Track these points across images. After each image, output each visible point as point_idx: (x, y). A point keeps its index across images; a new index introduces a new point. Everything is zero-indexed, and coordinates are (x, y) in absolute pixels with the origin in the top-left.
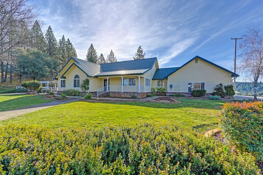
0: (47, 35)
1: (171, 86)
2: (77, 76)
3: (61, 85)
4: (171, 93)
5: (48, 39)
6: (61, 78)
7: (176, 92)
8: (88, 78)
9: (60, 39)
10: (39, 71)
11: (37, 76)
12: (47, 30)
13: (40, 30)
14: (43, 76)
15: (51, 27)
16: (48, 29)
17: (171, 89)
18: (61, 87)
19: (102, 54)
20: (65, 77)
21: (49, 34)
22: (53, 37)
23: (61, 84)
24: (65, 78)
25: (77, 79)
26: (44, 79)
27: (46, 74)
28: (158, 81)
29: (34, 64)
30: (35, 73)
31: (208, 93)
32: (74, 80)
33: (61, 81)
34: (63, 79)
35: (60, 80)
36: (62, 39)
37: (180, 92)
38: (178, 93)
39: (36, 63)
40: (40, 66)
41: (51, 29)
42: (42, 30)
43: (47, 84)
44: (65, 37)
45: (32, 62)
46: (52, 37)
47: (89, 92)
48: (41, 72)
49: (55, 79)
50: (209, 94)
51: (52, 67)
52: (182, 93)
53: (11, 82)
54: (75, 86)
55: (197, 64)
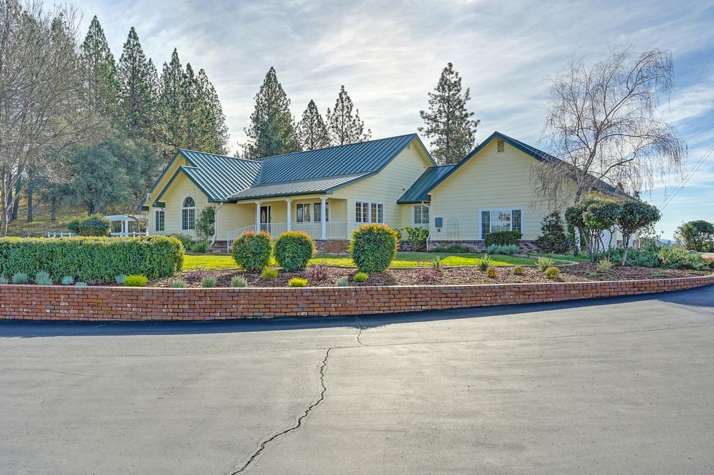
0: (125, 60)
1: (439, 222)
2: (189, 201)
3: (157, 225)
4: (439, 242)
5: (129, 73)
6: (153, 206)
7: (449, 240)
8: (212, 205)
9: (165, 64)
10: (104, 186)
11: (97, 201)
12: (126, 41)
13: (105, 46)
14: (114, 199)
15: (136, 31)
16: (127, 37)
17: (439, 231)
18: (157, 230)
19: (312, 103)
20: (164, 203)
21: (130, 57)
22: (142, 64)
23: (157, 221)
24: (163, 205)
25: (189, 208)
26: (117, 208)
27: (123, 193)
28: (416, 208)
29: (91, 165)
30: (93, 190)
31: (528, 241)
32: (183, 210)
33: (157, 212)
34: (159, 209)
35: (154, 210)
36: (171, 64)
37: (461, 239)
38: (456, 242)
39: (97, 161)
40: (107, 168)
41: (136, 38)
42: (109, 47)
43: (124, 223)
44: (179, 57)
45: (85, 157)
46: (140, 63)
47: (215, 242)
48: (109, 189)
49: (142, 210)
50: (532, 243)
51: (138, 171)
52: (464, 242)
53: (30, 219)
54: (185, 228)
55: (501, 154)
